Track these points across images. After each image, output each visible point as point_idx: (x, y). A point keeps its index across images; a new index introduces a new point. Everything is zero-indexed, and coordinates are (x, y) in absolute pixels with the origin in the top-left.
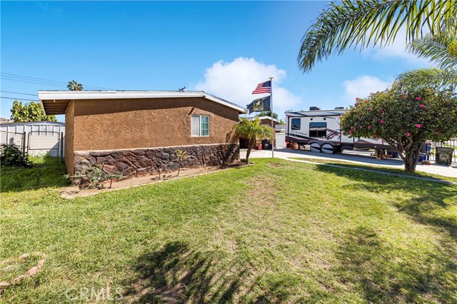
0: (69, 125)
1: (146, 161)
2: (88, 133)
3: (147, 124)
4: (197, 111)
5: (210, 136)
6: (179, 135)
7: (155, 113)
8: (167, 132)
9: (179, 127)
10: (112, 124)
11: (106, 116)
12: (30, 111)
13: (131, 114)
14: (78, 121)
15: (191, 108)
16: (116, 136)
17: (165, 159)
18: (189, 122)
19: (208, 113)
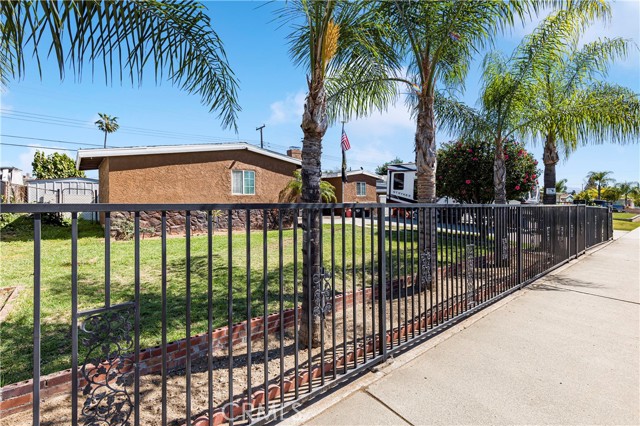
0: (103, 182)
1: (180, 219)
2: (122, 188)
3: (181, 180)
4: (239, 165)
5: (257, 195)
6: (217, 193)
7: (189, 168)
8: (202, 189)
9: (217, 184)
10: (145, 179)
11: (138, 171)
12: (55, 164)
13: (163, 170)
14: (113, 176)
15: (231, 162)
16: (149, 192)
17: (201, 218)
18: (228, 178)
19: (254, 167)
